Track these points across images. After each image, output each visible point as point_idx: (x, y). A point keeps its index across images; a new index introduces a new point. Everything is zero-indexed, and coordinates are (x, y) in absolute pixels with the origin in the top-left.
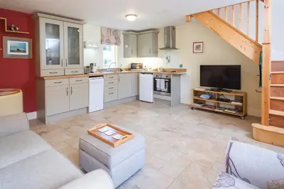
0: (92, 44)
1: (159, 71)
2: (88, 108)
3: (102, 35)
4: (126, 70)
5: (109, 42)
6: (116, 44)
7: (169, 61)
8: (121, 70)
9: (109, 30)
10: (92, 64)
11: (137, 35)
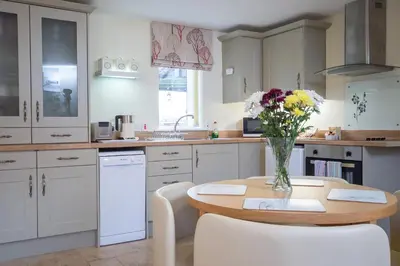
0: (122, 65)
1: (328, 137)
2: (96, 232)
3: (155, 44)
4: (230, 134)
5: (174, 61)
6: (197, 66)
7: (362, 109)
8: (213, 136)
9: (177, 28)
10: (120, 118)
11: (262, 39)
